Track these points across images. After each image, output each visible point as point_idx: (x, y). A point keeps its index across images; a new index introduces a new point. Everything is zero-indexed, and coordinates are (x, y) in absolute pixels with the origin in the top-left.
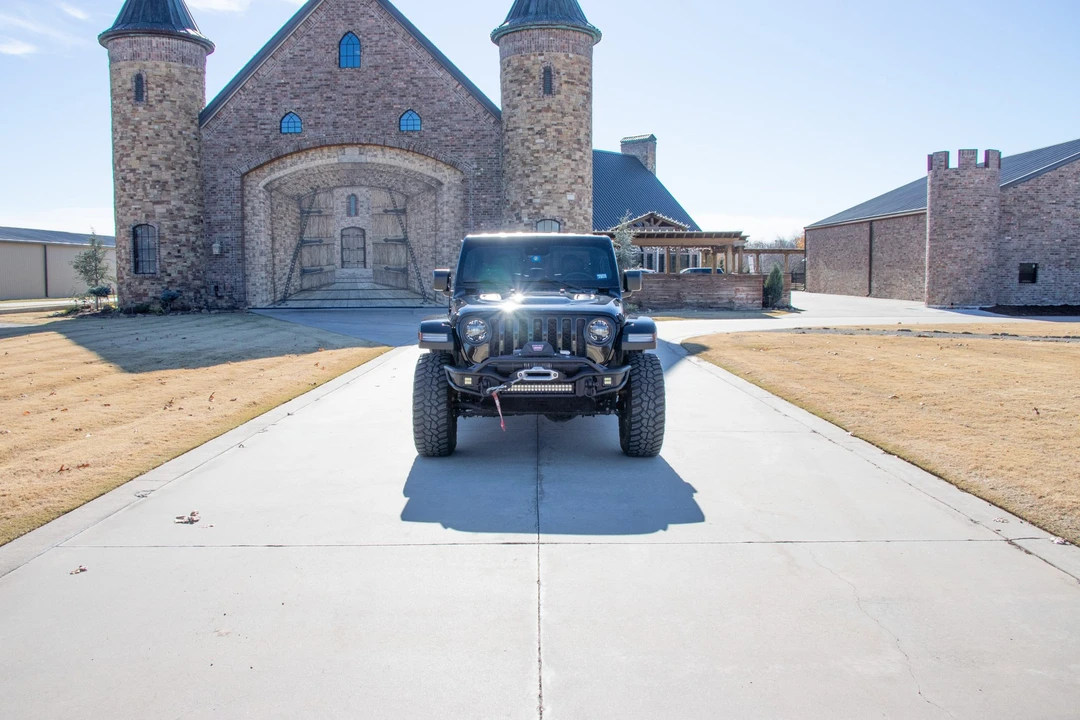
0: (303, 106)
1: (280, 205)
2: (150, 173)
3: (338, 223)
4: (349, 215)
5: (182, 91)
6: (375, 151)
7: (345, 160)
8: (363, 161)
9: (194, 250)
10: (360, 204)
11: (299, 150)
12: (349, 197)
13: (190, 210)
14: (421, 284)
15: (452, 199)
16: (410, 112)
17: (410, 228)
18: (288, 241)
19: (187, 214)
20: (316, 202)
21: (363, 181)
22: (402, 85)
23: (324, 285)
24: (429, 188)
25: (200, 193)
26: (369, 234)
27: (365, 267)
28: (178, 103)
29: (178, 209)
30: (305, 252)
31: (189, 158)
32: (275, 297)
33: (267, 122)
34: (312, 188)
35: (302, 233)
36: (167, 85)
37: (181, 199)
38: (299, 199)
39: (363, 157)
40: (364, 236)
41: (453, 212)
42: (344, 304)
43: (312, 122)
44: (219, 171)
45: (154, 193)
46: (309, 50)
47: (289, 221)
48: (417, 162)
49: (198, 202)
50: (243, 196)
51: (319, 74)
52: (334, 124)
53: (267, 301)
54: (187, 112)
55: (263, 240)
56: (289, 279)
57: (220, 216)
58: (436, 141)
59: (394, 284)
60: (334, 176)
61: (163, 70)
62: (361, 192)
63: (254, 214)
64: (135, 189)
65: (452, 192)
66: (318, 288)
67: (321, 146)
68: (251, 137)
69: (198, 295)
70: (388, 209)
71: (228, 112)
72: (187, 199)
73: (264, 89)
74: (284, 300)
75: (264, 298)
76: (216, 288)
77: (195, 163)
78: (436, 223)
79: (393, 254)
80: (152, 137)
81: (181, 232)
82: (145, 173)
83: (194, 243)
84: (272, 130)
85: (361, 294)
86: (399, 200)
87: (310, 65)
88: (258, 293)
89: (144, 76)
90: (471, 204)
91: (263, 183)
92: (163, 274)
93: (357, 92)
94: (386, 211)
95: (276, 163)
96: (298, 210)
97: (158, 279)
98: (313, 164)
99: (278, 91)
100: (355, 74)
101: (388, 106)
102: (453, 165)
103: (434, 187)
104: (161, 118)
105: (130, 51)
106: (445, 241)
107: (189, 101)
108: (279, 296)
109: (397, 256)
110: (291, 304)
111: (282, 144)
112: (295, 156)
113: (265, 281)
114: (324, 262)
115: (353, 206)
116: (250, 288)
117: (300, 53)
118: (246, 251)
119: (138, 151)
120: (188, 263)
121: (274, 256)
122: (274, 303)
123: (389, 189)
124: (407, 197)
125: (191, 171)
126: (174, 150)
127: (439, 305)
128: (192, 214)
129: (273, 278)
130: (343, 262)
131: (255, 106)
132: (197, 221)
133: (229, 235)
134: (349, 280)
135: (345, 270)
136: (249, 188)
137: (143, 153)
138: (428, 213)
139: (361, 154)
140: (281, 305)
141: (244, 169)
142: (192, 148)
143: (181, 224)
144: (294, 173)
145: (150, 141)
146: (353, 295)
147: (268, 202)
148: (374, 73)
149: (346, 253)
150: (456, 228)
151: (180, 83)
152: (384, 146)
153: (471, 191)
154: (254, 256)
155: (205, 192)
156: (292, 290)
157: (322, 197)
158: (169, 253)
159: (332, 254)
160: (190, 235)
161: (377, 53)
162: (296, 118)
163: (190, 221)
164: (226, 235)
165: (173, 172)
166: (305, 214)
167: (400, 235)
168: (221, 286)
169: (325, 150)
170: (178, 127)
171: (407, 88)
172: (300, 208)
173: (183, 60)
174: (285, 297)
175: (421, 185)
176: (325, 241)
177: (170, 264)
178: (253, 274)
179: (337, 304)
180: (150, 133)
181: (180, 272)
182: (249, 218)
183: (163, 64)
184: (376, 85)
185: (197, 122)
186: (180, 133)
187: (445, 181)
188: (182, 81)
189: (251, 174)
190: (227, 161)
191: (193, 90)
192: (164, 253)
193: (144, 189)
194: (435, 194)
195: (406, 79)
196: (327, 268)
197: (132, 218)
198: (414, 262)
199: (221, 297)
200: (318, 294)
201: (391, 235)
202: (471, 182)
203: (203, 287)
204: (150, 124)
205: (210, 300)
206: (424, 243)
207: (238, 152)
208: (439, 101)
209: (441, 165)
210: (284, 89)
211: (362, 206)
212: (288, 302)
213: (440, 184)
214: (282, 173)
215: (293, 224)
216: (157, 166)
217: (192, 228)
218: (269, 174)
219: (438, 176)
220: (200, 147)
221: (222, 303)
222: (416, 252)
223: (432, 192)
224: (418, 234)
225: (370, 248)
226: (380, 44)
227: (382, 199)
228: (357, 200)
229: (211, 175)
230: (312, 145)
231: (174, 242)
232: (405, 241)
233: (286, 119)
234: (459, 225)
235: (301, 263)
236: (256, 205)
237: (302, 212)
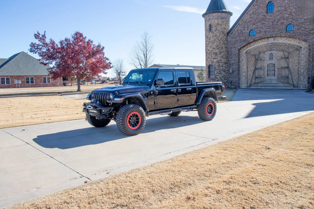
0: (256, 27)
1: (250, 58)
2: (213, 51)
3: (267, 62)
4: (270, 60)
5: (221, 27)
6: (278, 38)
7: (269, 43)
8: (275, 42)
9: (224, 71)
10: (273, 56)
11: (255, 41)
12: (270, 54)
13: (224, 60)
14: (293, 82)
15: (305, 52)
16: (290, 24)
17: (290, 63)
18: (252, 68)
19: (223, 61)
20: (260, 56)
21: (275, 49)
22: (287, 16)
23: (262, 82)
24: (297, 49)
25: (227, 55)
26: (276, 66)
27: (275, 76)
28: (220, 31)
29: (220, 60)
30: (256, 71)
31: (224, 46)
32: (247, 85)
33: (245, 33)
34: (259, 52)
35: (256, 66)
36: (217, 26)
37: (221, 57)
38: (255, 55)
39: (275, 41)
40: (274, 66)
41: (305, 57)
42: (268, 88)
43: (258, 32)
44: (232, 49)
45: (213, 56)
46: (258, 9)
47: (252, 62)
48: (293, 41)
49: (227, 58)
50: (239, 56)
51: (261, 17)
52: (265, 32)
53: (245, 86)
54: (223, 33)
55: (245, 68)
56: (252, 80)
57: (233, 62)
58: (299, 33)
59: (284, 81)
60: (266, 48)
61: (216, 22)
62: (274, 52)
63: (242, 61)
64: (209, 55)
65: (305, 50)
66: (260, 83)
67: (261, 39)
68: (241, 38)
69: (226, 84)
70: (283, 57)
71: (235, 32)
72: (223, 57)
73: (245, 23)
74: (250, 86)
75: (245, 85)
76: (231, 82)
77: (226, 47)
78: (299, 61)
79: (284, 72)
80: (213, 41)
81: (221, 67)
82: (211, 51)
83: (225, 69)
84: (247, 35)
85: (273, 85)
86: (286, 54)
87: (258, 14)
88: (243, 84)
89: (211, 24)
90: (311, 54)
91: (245, 51)
92: (215, 78)
93: (272, 20)
94: (282, 58)
95: (249, 45)
96: (255, 59)
97: (214, 80)
98: (259, 45)
99: (249, 24)
100: (272, 15)
101: (282, 23)
102: (305, 41)
103: (299, 49)
104: (216, 35)
105: (208, 18)
106: (302, 67)
107: (224, 30)
108: (249, 85)
109: (285, 72)
110: (252, 87)
111: (250, 39)
112: (254, 43)
113: (245, 80)
114: (262, 75)
115: (271, 57)
116: (241, 82)
117: (255, 11)
118: (240, 72)
119: (210, 45)
120: (223, 75)
121: (247, 73)
122: (247, 87)
123: (283, 51)
124: (289, 53)
125: (224, 49)
126: (219, 44)
127: (299, 89)
128: (224, 61)
129: (247, 80)
130: (268, 75)
131: (242, 29)
132: (226, 63)
133: (235, 67)
134: (269, 80)
135: (268, 77)
136: (241, 53)
137: (211, 45)
138: (296, 58)
139: (274, 40)
140: (249, 88)
141: (239, 48)
142: (224, 43)
143: (221, 64)
144: (254, 48)
145: (213, 42)
146: (270, 85)
147: (246, 57)
148: (278, 13)
149: (269, 72)
150: (306, 62)
151: (221, 25)
152: (281, 37)
153: (311, 49)
154: (242, 73)
155: (228, 55)
156: (252, 83)
157: (262, 55)
158: (217, 73)
159: (265, 72)
160: (223, 67)
161: (279, 6)
162: (254, 31)
163: (224, 63)
164: (234, 67)
165: (219, 50)
166: (257, 60)
167: (286, 65)
168: (232, 82)
169: (263, 40)
170: (220, 37)
171: (289, 17)
172: (255, 58)
173: (222, 18)
174: (250, 85)
175: (294, 49)
176: (263, 68)
177: (217, 75)
178: (242, 78)
179: (265, 88)
180: (213, 40)
181: (220, 78)
182: (241, 62)
183: (216, 21)
184: (278, 17)
185: (226, 35)
186: (221, 39)
187: (303, 47)
188: (222, 24)
189: (241, 49)
190: (234, 46)
191: (225, 26)
192: (216, 72)
193: (211, 55)
194: (299, 51)
195: (289, 13)
196: (263, 77)
197: (208, 63)
198: (291, 74)
199: (232, 85)
200: (260, 85)
201: (283, 66)
202: (312, 46)
203: (227, 82)
204: (213, 37)
205: (229, 86)
206: (295, 68)
207: (237, 43)
208: (300, 19)
209: (301, 41)
210: (250, 23)
211: (274, 57)
212: (251, 87)
213: (301, 48)
214: (250, 48)
215: (253, 63)
216: (215, 49)
217: (224, 65)
218: (247, 49)
219: (300, 45)
220: (227, 42)
221: (233, 87)
222: (292, 71)
223: (298, 50)
224: (292, 65)
225: (276, 70)
226: (280, 3)
227: (281, 54)
228: (272, 55)
229: (230, 50)
230: (258, 39)
231: (219, 69)
232: (288, 68)
233: (251, 32)
234: (307, 61)
235: (255, 75)
236: (243, 58)
237: (256, 59)
